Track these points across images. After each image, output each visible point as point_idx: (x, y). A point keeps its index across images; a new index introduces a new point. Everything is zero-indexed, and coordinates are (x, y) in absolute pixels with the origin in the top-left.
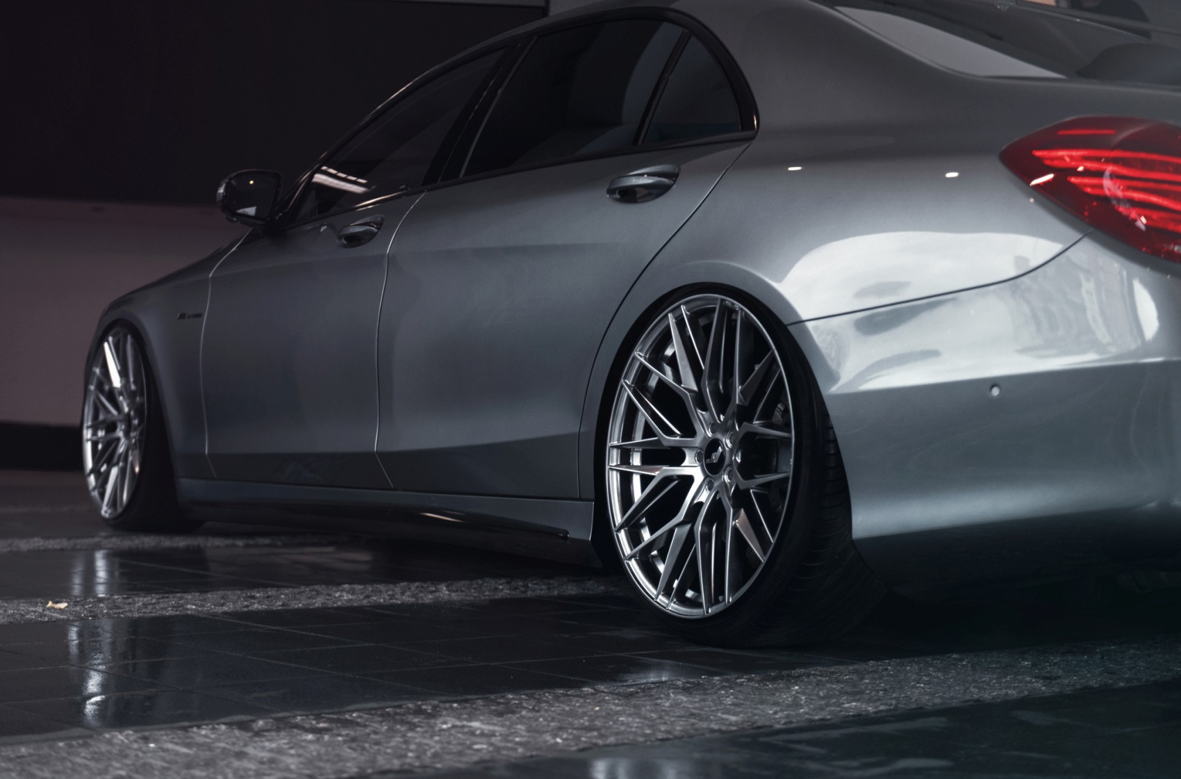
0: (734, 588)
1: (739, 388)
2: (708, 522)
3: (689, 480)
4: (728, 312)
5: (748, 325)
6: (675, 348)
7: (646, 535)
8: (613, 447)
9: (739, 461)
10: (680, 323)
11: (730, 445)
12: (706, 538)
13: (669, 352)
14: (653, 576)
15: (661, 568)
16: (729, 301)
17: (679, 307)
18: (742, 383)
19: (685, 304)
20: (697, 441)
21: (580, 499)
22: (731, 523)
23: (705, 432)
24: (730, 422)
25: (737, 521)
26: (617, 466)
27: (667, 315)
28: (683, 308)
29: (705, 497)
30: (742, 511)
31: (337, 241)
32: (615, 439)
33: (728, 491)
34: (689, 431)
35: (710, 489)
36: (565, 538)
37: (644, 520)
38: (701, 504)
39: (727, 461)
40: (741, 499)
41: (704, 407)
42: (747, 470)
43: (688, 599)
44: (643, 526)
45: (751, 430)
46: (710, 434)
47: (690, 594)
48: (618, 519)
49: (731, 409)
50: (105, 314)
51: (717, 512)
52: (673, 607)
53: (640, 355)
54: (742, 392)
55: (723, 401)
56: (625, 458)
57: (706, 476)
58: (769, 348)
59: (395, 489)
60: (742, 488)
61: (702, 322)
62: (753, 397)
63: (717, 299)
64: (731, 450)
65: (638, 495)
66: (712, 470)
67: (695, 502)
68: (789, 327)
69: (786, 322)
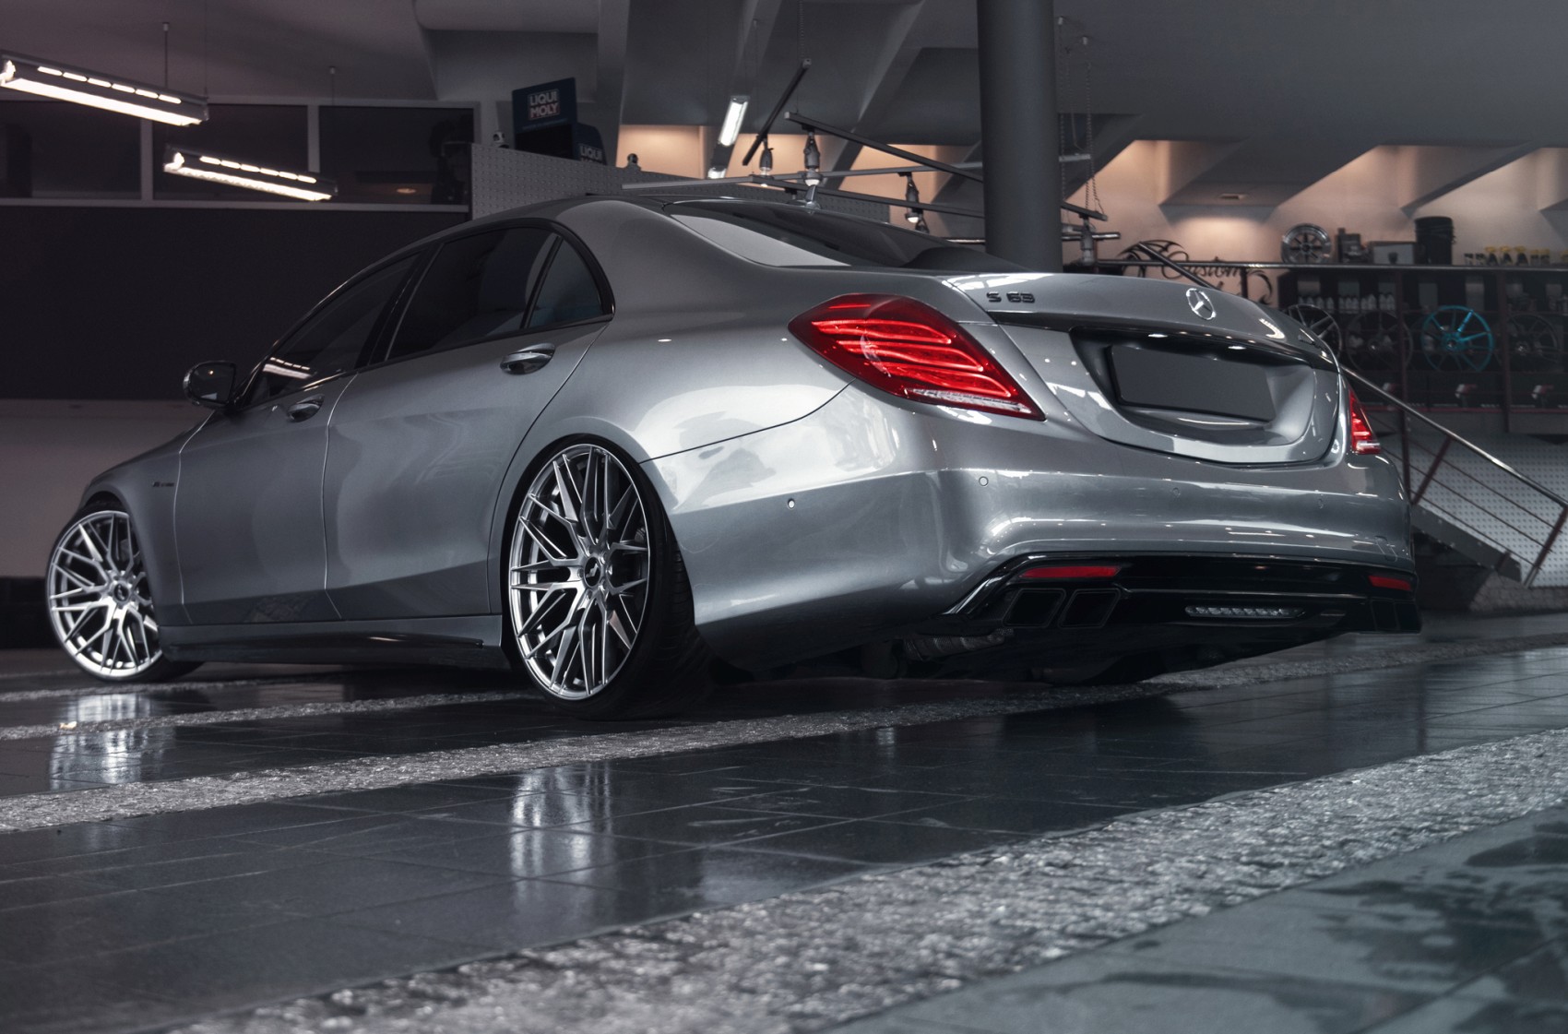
0: (609, 673)
1: (608, 516)
2: (589, 623)
3: (573, 592)
4: (598, 458)
5: (613, 465)
6: (559, 490)
7: (542, 639)
8: (514, 570)
9: (611, 573)
10: (563, 469)
11: (603, 562)
12: (587, 636)
13: (555, 492)
14: (547, 669)
15: (554, 663)
16: (599, 449)
17: (561, 456)
18: (610, 512)
19: (566, 453)
20: (579, 561)
21: (491, 614)
22: (606, 622)
23: (583, 554)
24: (603, 544)
25: (610, 620)
26: (518, 585)
27: (551, 463)
28: (564, 456)
29: (586, 604)
30: (614, 612)
31: (287, 418)
32: (515, 563)
33: (603, 598)
34: (572, 553)
35: (590, 598)
36: (481, 646)
37: (540, 627)
38: (583, 610)
39: (602, 575)
40: (613, 603)
41: (583, 534)
42: (617, 580)
43: (576, 686)
44: (539, 632)
45: (618, 548)
46: (588, 554)
47: (576, 681)
48: (519, 626)
49: (603, 533)
50: (87, 490)
51: (595, 616)
52: (562, 692)
53: (532, 496)
54: (611, 519)
55: (597, 527)
56: (524, 579)
57: (587, 588)
58: (630, 483)
59: (343, 620)
60: (613, 594)
61: (580, 467)
62: (619, 522)
63: (589, 447)
64: (605, 566)
65: (535, 606)
66: (591, 582)
67: (579, 608)
68: (641, 465)
69: (638, 460)
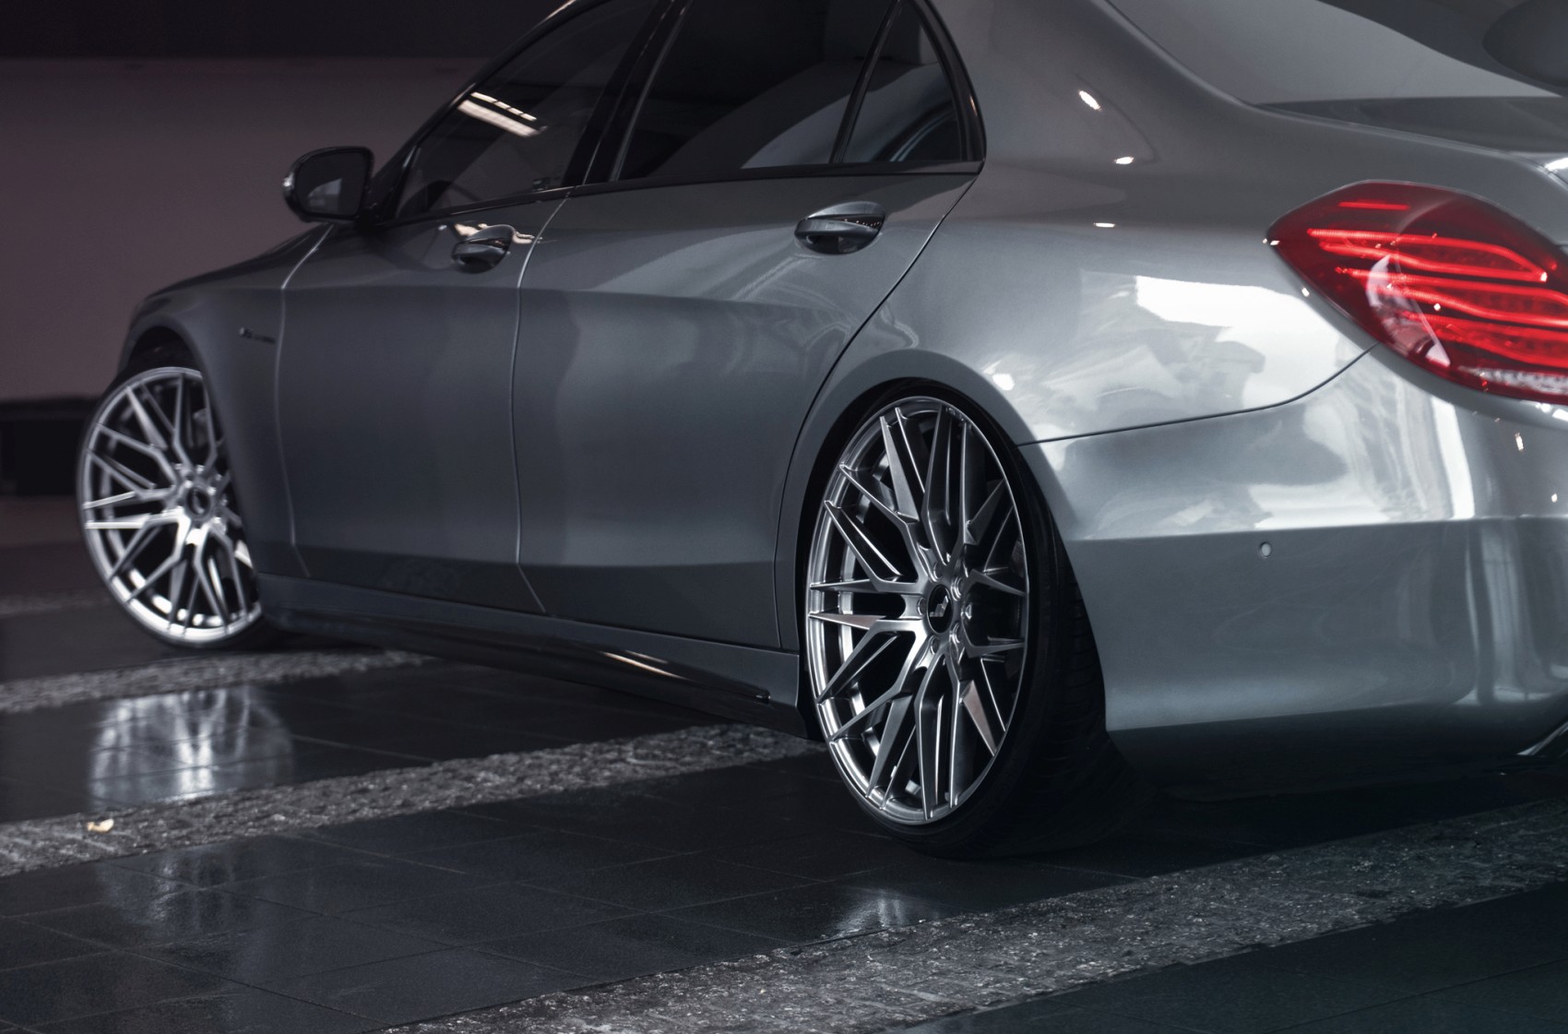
0: (963, 785)
1: (966, 524)
2: (932, 696)
3: (909, 638)
4: (956, 426)
5: (973, 437)
6: (890, 460)
7: (859, 705)
8: (814, 588)
9: (969, 617)
10: (895, 431)
11: (958, 594)
12: (930, 717)
13: (885, 462)
14: (865, 760)
15: (876, 748)
16: (952, 408)
17: (892, 410)
18: (970, 516)
19: (901, 406)
20: (919, 586)
21: (782, 650)
22: (958, 700)
23: (926, 576)
24: (958, 565)
25: (966, 698)
26: (820, 614)
27: (878, 419)
28: (897, 411)
29: (927, 662)
30: (973, 683)
31: (452, 261)
32: (816, 578)
33: (955, 656)
34: (910, 575)
35: (935, 651)
36: (766, 700)
37: (856, 685)
38: (923, 670)
39: (954, 618)
40: (970, 669)
41: (926, 542)
42: (977, 632)
43: (908, 794)
44: (854, 693)
45: (980, 581)
46: (934, 578)
47: (911, 787)
48: (821, 683)
49: (957, 549)
51: (941, 685)
52: (888, 807)
53: (846, 468)
54: (970, 528)
55: (950, 534)
56: (831, 603)
57: (930, 634)
58: (1002, 477)
59: (546, 615)
60: (970, 656)
61: (923, 428)
62: (985, 534)
63: (937, 403)
64: (960, 602)
65: (847, 649)
66: (938, 626)
67: (917, 667)
68: (1020, 448)
69: (1017, 441)
